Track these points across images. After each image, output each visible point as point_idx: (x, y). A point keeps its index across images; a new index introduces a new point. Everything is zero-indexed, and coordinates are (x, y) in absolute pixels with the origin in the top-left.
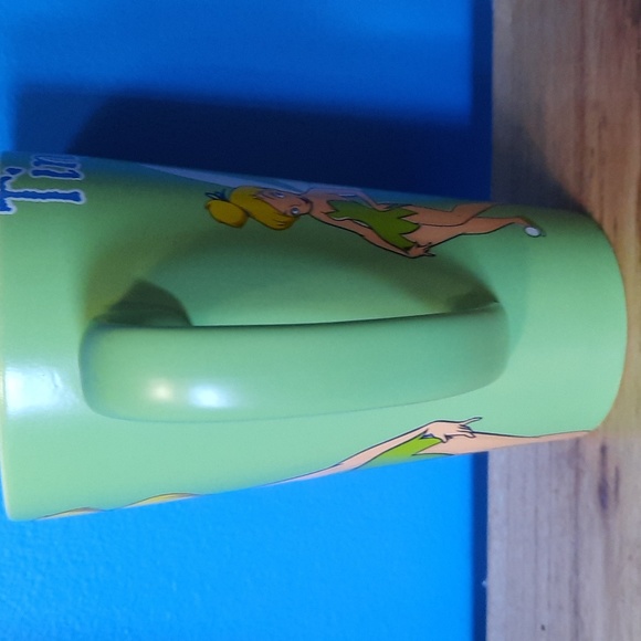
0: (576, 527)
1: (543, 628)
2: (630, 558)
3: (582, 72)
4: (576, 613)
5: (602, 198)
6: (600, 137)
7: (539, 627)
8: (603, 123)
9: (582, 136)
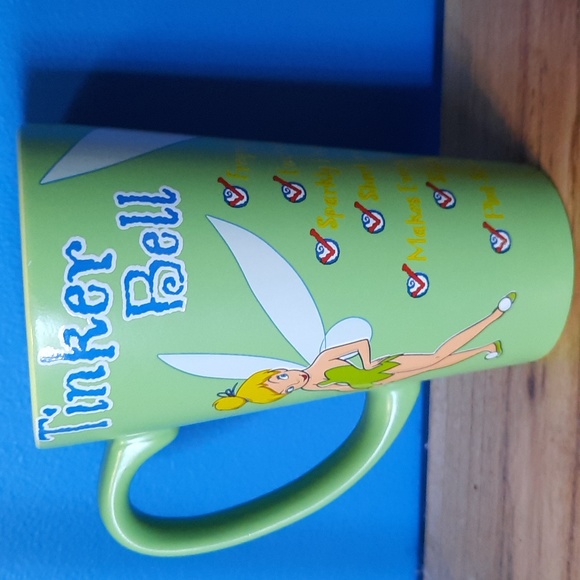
0: (508, 409)
1: (475, 487)
2: (552, 440)
3: (527, 20)
4: (505, 479)
5: (540, 137)
6: (541, 80)
7: (472, 486)
8: (544, 69)
9: (525, 77)
